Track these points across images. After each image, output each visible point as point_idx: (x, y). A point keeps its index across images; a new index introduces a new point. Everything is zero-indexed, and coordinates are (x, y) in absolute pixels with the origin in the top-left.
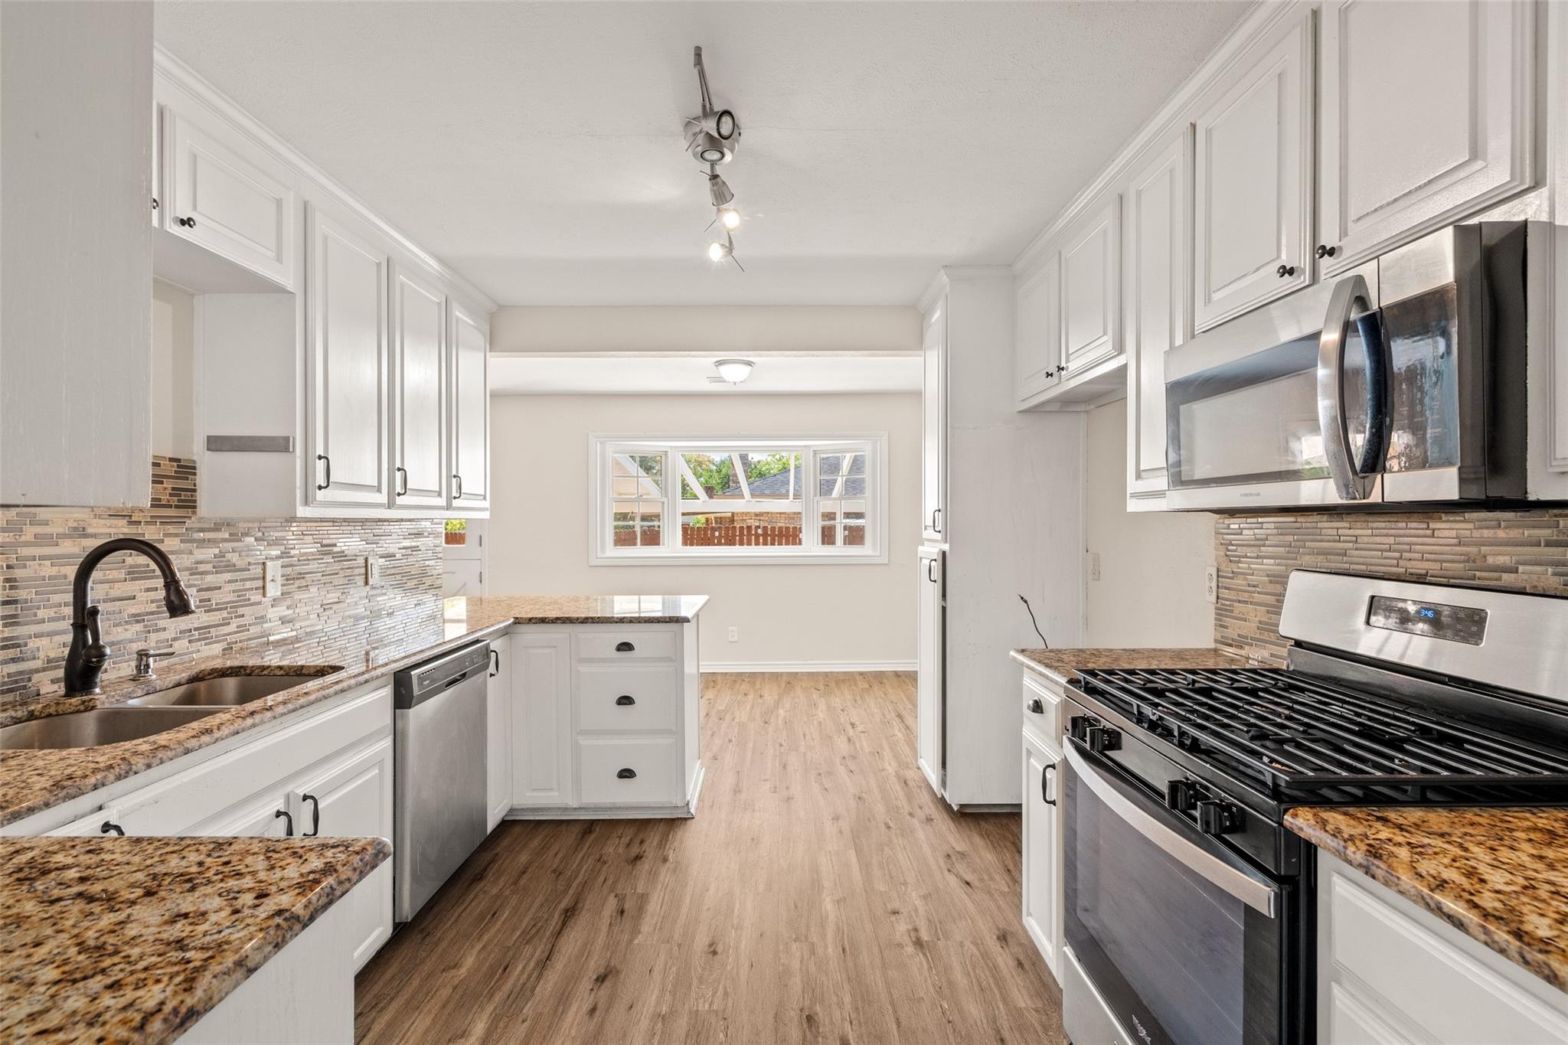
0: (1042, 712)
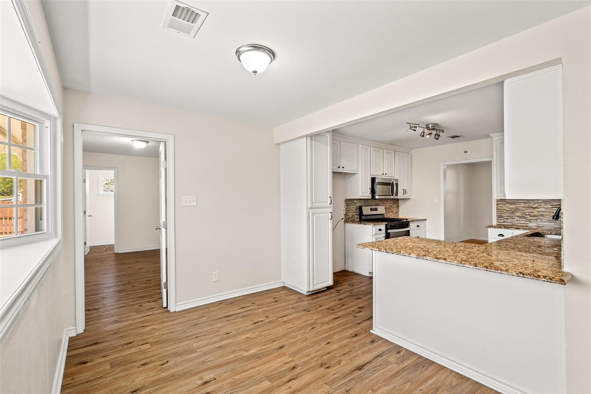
0: (381, 230)
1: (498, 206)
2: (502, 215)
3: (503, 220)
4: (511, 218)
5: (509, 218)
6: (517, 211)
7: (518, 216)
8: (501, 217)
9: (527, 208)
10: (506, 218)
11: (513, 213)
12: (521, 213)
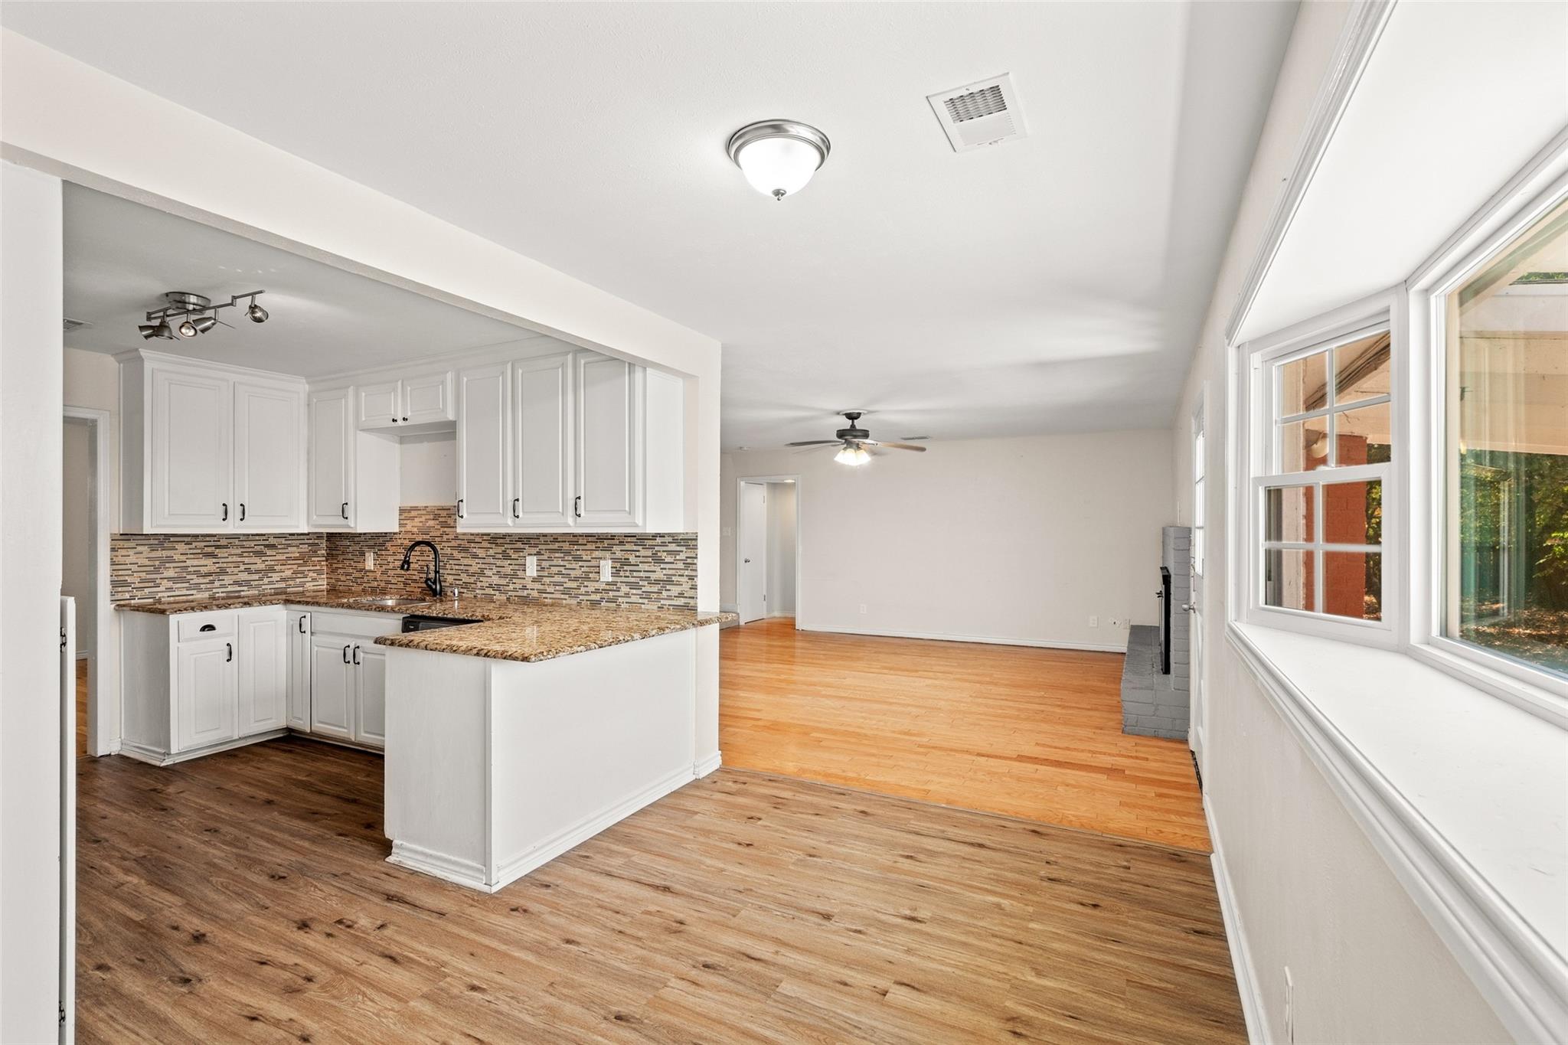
1: (115, 553)
2: (127, 578)
3: (128, 592)
4: (152, 584)
5: (147, 585)
6: (167, 565)
7: (169, 579)
8: (125, 584)
9: (192, 556)
10: (137, 585)
11: (157, 570)
12: (177, 570)
